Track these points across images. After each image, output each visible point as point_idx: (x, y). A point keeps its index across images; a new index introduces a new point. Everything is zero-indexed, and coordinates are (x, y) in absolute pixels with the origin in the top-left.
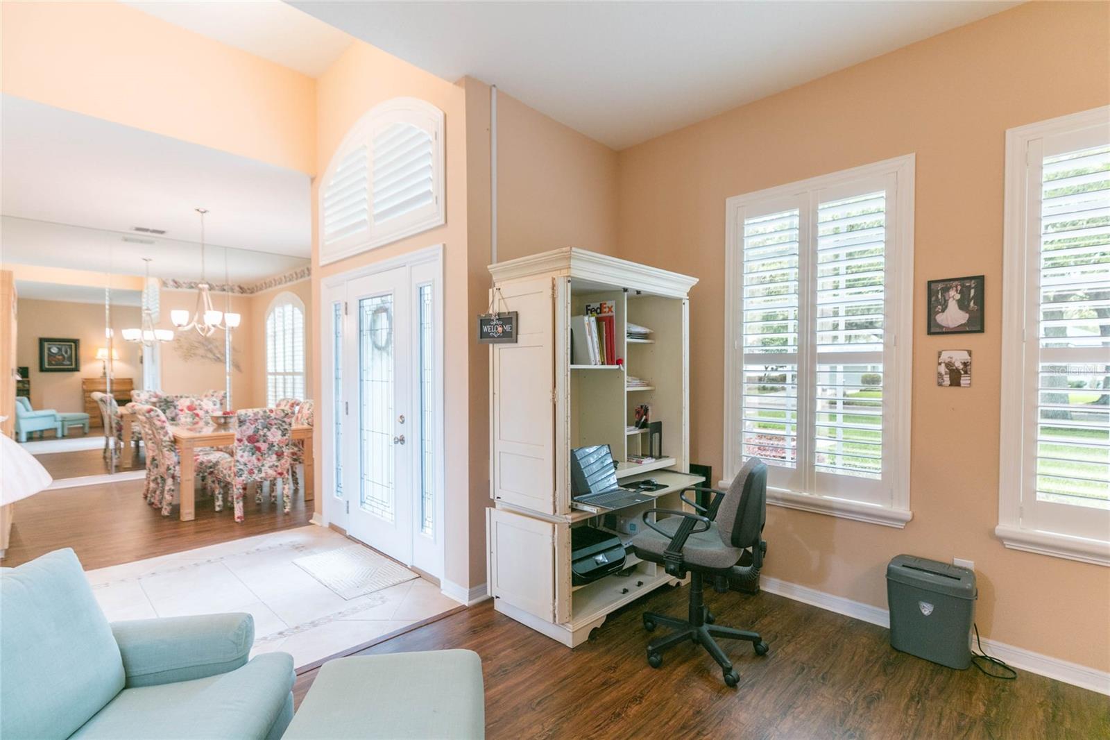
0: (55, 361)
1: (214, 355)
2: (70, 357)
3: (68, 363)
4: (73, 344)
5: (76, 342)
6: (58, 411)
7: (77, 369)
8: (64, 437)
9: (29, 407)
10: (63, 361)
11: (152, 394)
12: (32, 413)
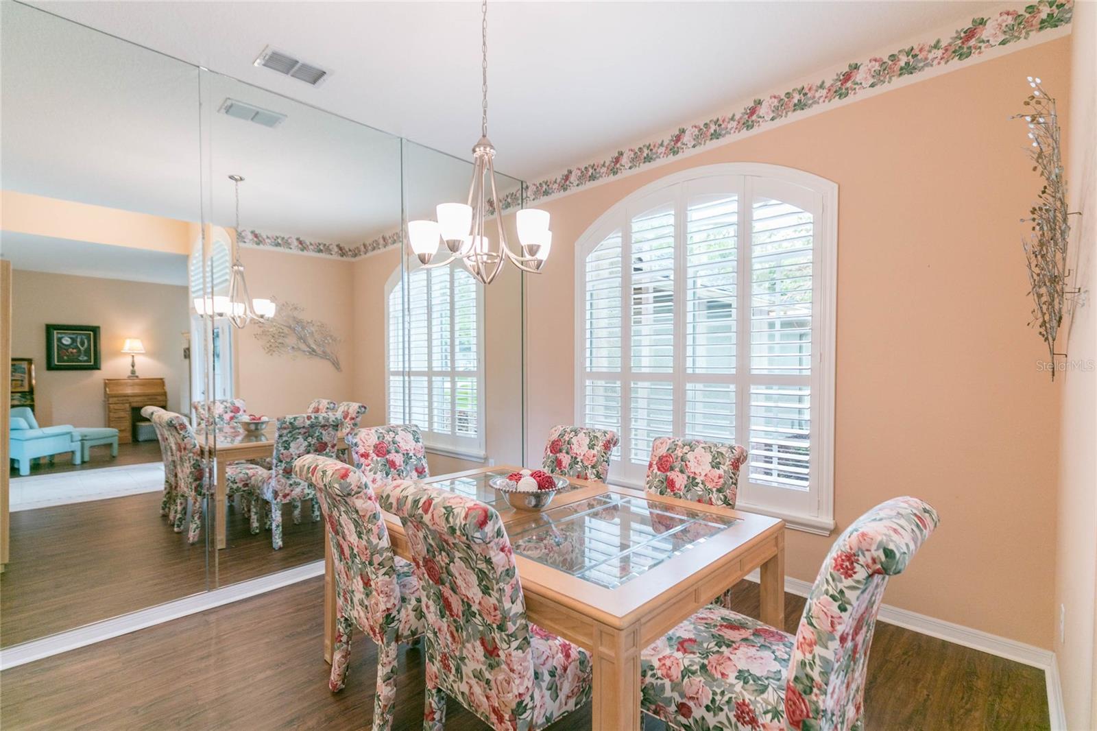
0: (67, 356)
1: (309, 347)
2: (87, 352)
3: (85, 358)
4: (92, 333)
5: (95, 330)
6: (75, 426)
7: (96, 367)
8: (85, 465)
9: (34, 422)
10: (79, 356)
11: (229, 405)
12: (38, 432)
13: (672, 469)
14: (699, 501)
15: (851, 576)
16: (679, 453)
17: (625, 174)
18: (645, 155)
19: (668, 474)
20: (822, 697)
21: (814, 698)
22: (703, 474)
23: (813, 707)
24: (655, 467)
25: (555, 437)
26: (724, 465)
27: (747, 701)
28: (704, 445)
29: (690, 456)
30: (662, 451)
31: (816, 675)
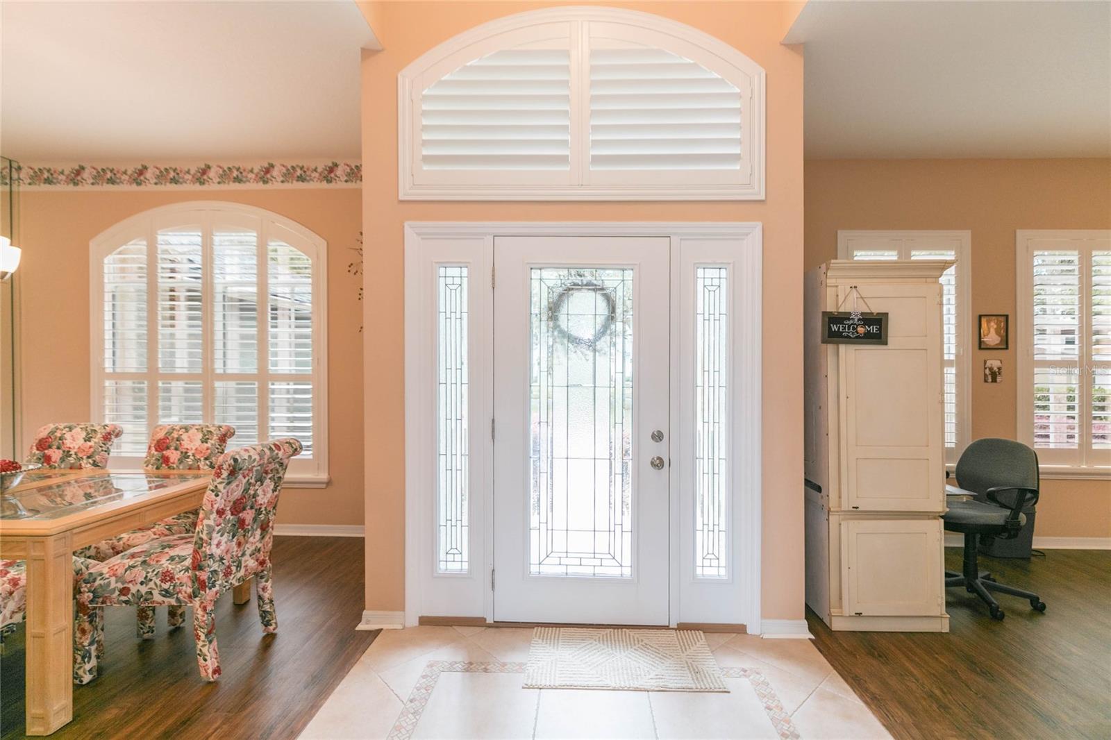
13: (168, 448)
14: (189, 469)
15: (220, 477)
16: (175, 435)
17: (149, 187)
18: (171, 175)
19: (164, 452)
20: (208, 547)
21: (204, 549)
22: (194, 448)
23: (204, 555)
24: (153, 448)
25: (44, 434)
26: (211, 440)
27: (170, 569)
28: (197, 427)
29: (185, 437)
30: (161, 435)
31: (204, 536)
